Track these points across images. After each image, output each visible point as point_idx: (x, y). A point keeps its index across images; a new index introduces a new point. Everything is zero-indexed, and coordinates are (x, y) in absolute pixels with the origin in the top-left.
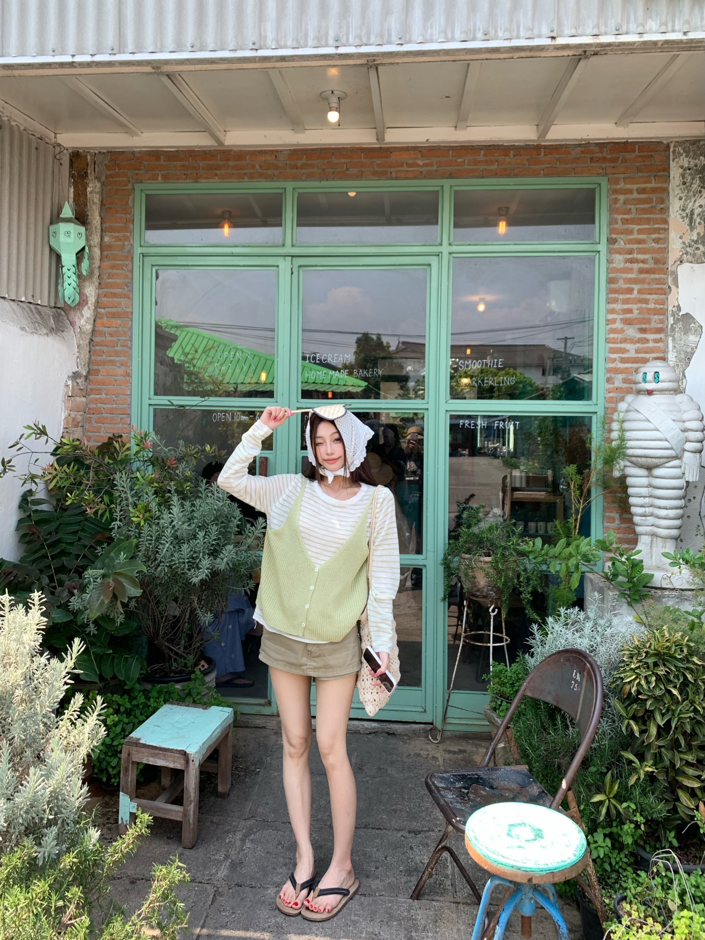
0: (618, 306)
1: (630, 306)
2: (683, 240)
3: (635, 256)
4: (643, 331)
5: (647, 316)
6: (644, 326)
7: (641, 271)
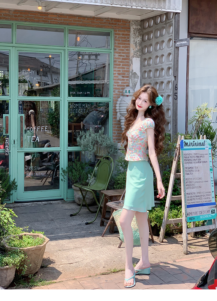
0: (116, 69)
1: (120, 69)
2: (134, 50)
3: (121, 54)
4: (123, 77)
5: (125, 73)
6: (123, 75)
7: (123, 59)
